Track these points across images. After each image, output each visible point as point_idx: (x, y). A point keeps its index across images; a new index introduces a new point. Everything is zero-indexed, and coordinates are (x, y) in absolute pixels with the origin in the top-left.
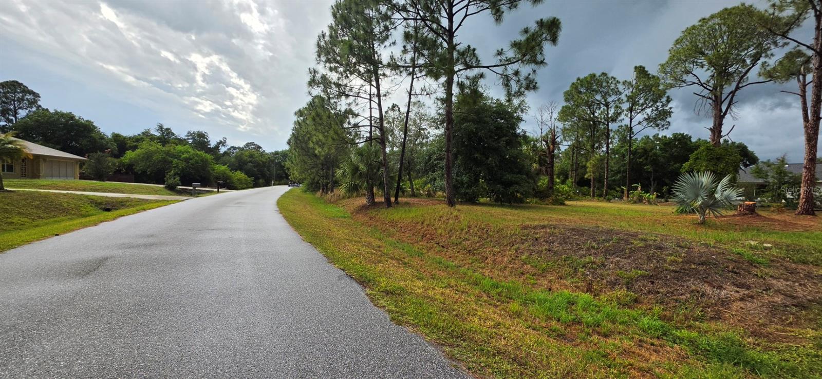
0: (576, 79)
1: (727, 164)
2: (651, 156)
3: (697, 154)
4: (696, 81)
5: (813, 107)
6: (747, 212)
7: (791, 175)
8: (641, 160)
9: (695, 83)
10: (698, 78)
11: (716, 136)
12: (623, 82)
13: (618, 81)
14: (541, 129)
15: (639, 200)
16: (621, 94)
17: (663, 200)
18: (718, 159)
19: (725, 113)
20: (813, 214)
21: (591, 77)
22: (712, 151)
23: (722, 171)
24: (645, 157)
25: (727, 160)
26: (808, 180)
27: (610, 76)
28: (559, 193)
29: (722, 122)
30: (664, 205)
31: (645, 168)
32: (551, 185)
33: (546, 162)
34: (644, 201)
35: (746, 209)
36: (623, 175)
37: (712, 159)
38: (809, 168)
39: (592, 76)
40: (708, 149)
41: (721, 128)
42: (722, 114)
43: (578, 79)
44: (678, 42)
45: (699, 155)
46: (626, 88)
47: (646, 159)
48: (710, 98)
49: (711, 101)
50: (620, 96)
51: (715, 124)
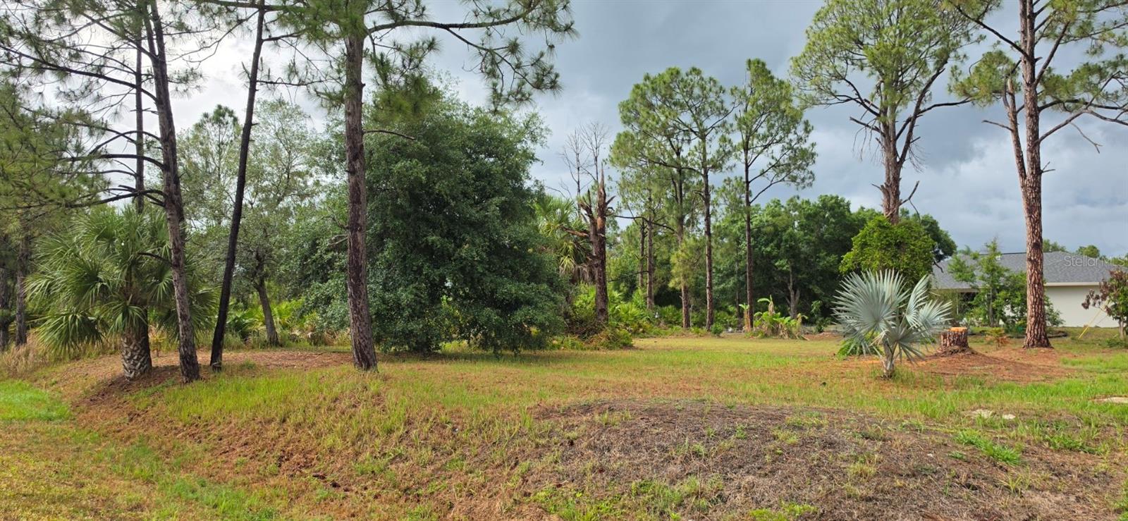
0: (643, 78)
1: (913, 256)
2: (786, 241)
3: (865, 236)
4: (854, 95)
5: (1031, 151)
6: (956, 347)
7: (1007, 274)
8: (769, 249)
9: (851, 99)
10: (855, 89)
11: (892, 201)
12: (732, 90)
13: (721, 88)
14: (578, 183)
15: (773, 330)
16: (727, 113)
17: (813, 328)
18: (898, 245)
19: (903, 159)
20: (1048, 345)
21: (672, 74)
22: (887, 231)
23: (906, 269)
24: (775, 242)
25: (912, 247)
26: (1035, 283)
27: (706, 75)
28: (620, 320)
29: (899, 174)
30: (816, 339)
31: (777, 264)
32: (601, 305)
33: (588, 252)
34: (781, 333)
35: (953, 341)
36: (739, 281)
37: (889, 245)
38: (1035, 260)
39: (675, 73)
40: (880, 226)
41: (898, 187)
42: (898, 160)
43: (647, 78)
44: (820, 17)
45: (868, 238)
46: (737, 102)
47: (778, 246)
48: (877, 129)
49: (879, 135)
50: (726, 118)
51: (889, 178)
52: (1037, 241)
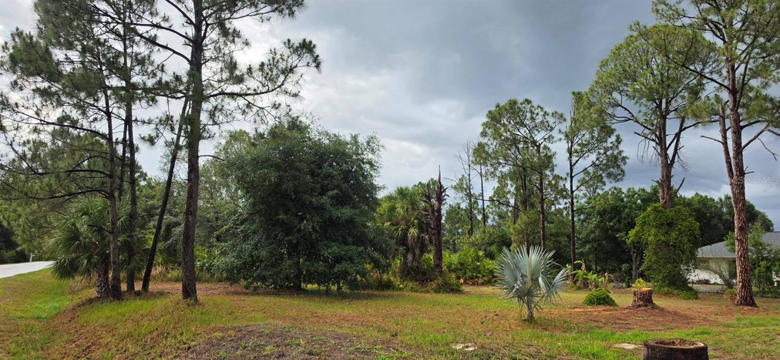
0: (494, 106)
1: (681, 233)
3: (644, 218)
4: (629, 116)
5: (735, 158)
6: (641, 303)
7: (768, 248)
9: (630, 119)
10: (630, 113)
11: (666, 192)
12: (553, 114)
13: (546, 112)
14: (469, 176)
15: (584, 284)
16: (552, 129)
18: (670, 225)
19: (673, 161)
21: (510, 104)
22: (661, 214)
23: (675, 243)
25: (679, 226)
26: (741, 256)
27: (535, 104)
29: (670, 173)
31: (617, 236)
34: (590, 287)
35: (640, 298)
36: (593, 246)
37: (662, 224)
38: (741, 239)
39: (512, 103)
40: (656, 211)
41: (670, 182)
42: (669, 162)
43: (498, 106)
45: (646, 219)
46: (557, 122)
48: (653, 140)
49: (654, 144)
50: (551, 133)
51: (663, 176)
52: (742, 225)
